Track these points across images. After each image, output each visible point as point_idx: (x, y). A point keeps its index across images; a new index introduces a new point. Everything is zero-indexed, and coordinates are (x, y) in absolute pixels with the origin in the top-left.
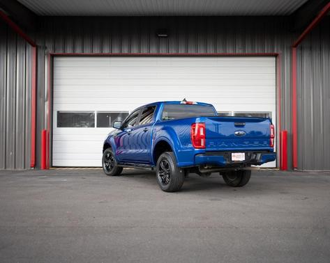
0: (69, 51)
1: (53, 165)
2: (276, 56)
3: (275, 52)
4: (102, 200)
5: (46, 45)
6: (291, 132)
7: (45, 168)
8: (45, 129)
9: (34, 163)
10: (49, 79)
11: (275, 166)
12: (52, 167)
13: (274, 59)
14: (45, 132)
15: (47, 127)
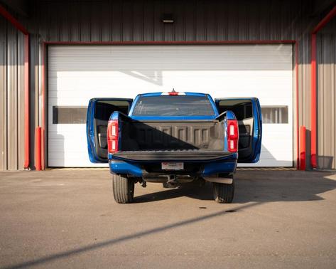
0: (65, 39)
1: (50, 165)
2: (293, 43)
3: (293, 39)
4: (103, 213)
5: (40, 33)
6: (309, 128)
7: (41, 169)
8: (40, 126)
9: (28, 163)
10: (43, 67)
11: (292, 165)
12: (48, 167)
13: (290, 47)
14: (40, 129)
15: (42, 125)
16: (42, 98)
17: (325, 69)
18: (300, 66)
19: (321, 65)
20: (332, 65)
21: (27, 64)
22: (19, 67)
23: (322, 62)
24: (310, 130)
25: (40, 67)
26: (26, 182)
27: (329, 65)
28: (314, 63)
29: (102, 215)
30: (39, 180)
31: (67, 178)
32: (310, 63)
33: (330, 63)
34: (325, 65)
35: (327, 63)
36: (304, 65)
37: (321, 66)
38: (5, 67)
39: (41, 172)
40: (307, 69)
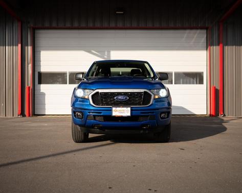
0: (47, 25)
1: (36, 113)
2: (207, 29)
3: (207, 25)
5: (29, 20)
6: (218, 87)
7: (29, 116)
8: (29, 86)
9: (20, 112)
10: (31, 47)
11: (206, 113)
12: (34, 115)
13: (205, 31)
14: (29, 88)
16: (30, 66)
17: (229, 50)
18: (212, 47)
19: (227, 47)
20: (234, 47)
21: (20, 45)
22: (14, 47)
23: (227, 45)
24: (219, 89)
25: (29, 47)
27: (231, 47)
28: (221, 45)
32: (218, 45)
33: (233, 45)
34: (229, 47)
35: (230, 45)
36: (214, 47)
38: (4, 47)
39: (29, 118)
40: (216, 49)
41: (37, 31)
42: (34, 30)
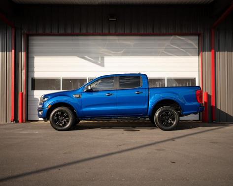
0: (40, 31)
1: (29, 119)
2: (199, 35)
3: (199, 32)
4: (65, 152)
5: (23, 27)
6: (210, 93)
7: (22, 122)
8: (22, 91)
10: (25, 53)
11: (198, 119)
12: (27, 120)
13: (197, 38)
14: (22, 94)
15: (23, 91)
16: (24, 72)
17: (221, 56)
18: (204, 53)
20: (226, 52)
21: (13, 51)
22: (8, 53)
23: (219, 50)
24: (211, 95)
25: (23, 53)
26: (12, 131)
27: (223, 52)
28: (213, 51)
29: (65, 153)
30: (21, 129)
31: (41, 128)
32: (210, 51)
33: (225, 51)
34: (221, 53)
35: (222, 51)
36: (206, 53)
37: (218, 53)
39: (22, 124)
40: (208, 55)
41: (31, 38)
42: (27, 37)
